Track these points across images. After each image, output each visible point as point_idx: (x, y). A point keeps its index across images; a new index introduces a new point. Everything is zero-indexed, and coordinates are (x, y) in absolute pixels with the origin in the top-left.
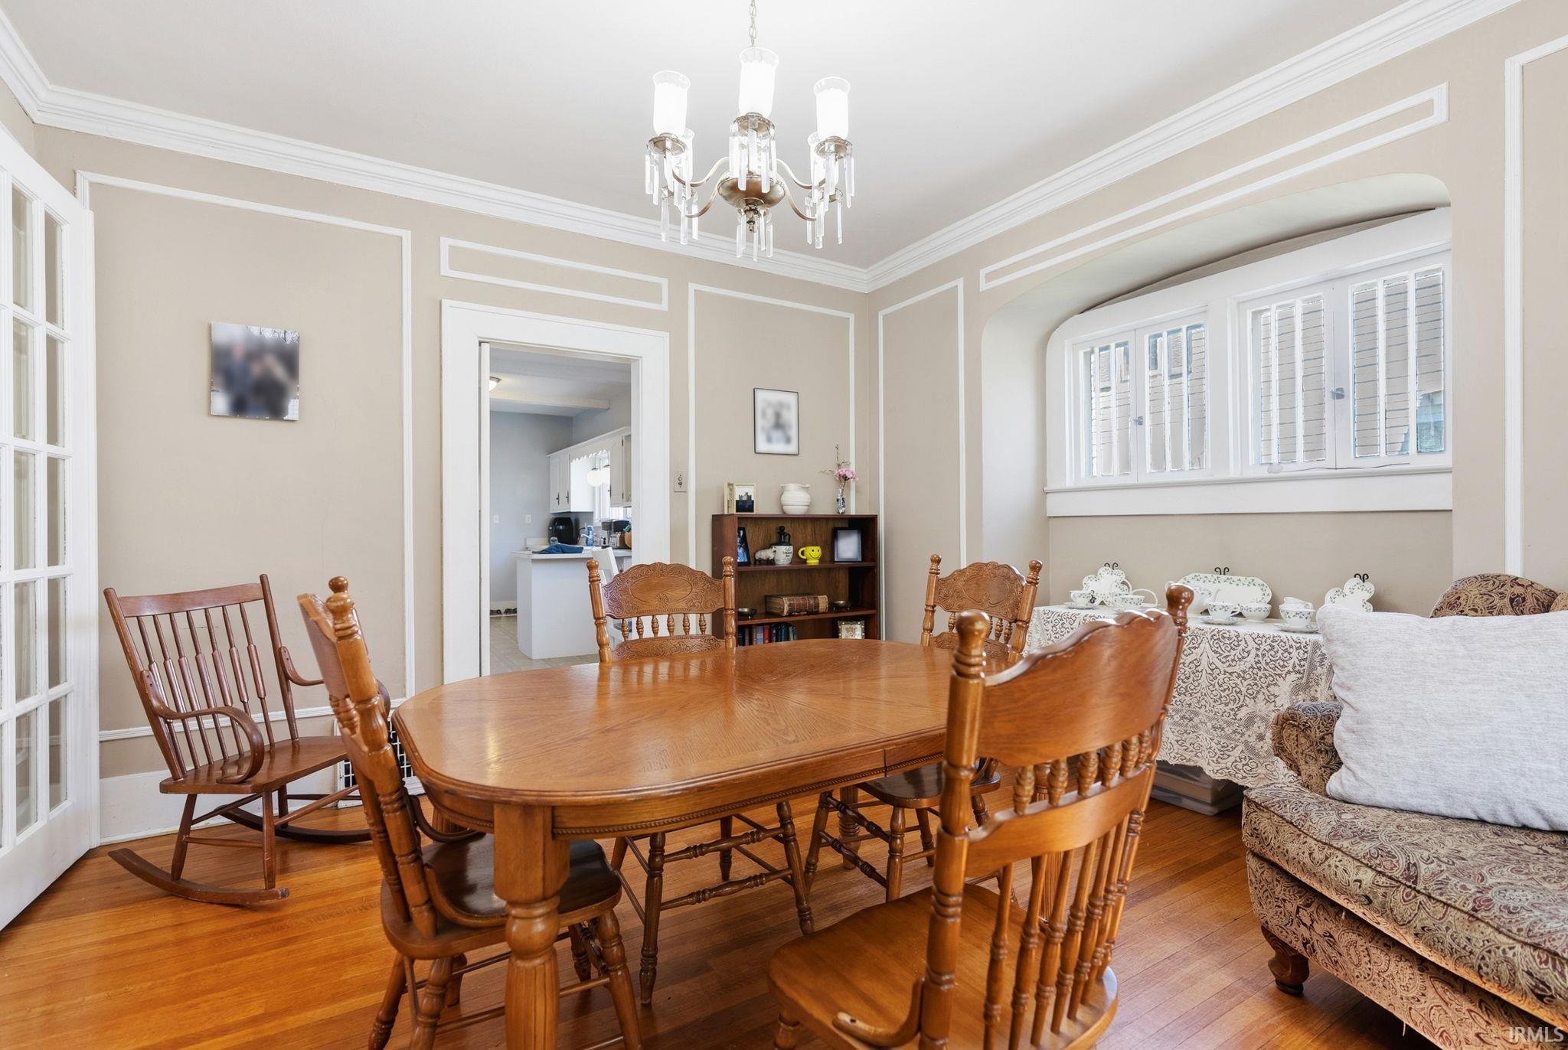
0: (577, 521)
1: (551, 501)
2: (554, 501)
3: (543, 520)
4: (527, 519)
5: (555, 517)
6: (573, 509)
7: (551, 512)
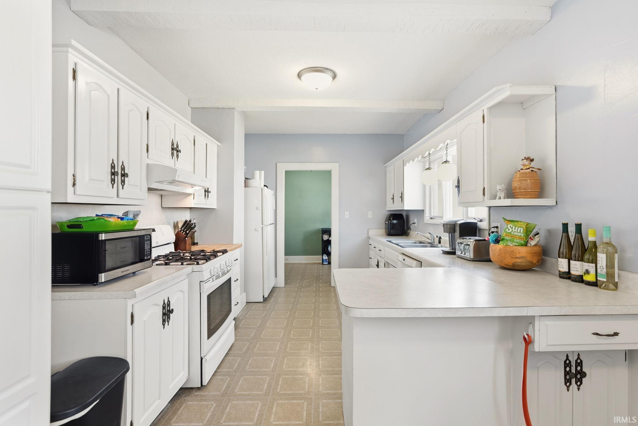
0: (408, 217)
1: (388, 201)
2: (389, 200)
3: (382, 215)
4: (369, 215)
5: (390, 213)
6: (406, 208)
7: (388, 209)
